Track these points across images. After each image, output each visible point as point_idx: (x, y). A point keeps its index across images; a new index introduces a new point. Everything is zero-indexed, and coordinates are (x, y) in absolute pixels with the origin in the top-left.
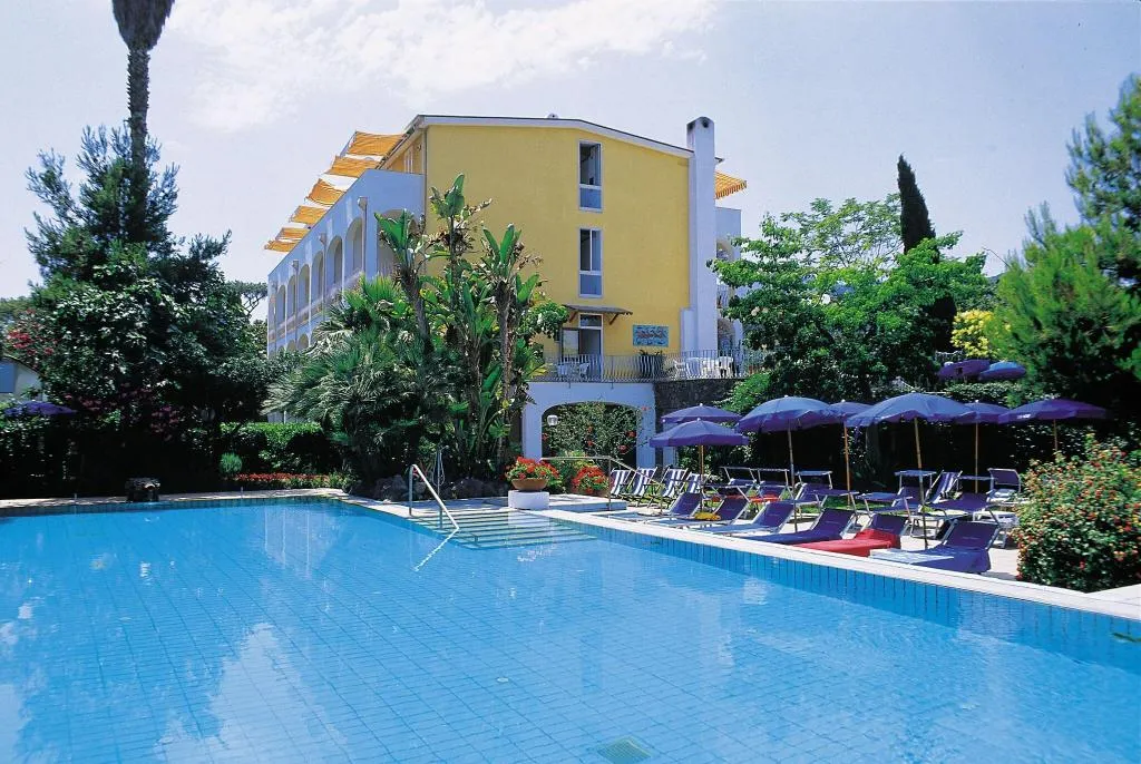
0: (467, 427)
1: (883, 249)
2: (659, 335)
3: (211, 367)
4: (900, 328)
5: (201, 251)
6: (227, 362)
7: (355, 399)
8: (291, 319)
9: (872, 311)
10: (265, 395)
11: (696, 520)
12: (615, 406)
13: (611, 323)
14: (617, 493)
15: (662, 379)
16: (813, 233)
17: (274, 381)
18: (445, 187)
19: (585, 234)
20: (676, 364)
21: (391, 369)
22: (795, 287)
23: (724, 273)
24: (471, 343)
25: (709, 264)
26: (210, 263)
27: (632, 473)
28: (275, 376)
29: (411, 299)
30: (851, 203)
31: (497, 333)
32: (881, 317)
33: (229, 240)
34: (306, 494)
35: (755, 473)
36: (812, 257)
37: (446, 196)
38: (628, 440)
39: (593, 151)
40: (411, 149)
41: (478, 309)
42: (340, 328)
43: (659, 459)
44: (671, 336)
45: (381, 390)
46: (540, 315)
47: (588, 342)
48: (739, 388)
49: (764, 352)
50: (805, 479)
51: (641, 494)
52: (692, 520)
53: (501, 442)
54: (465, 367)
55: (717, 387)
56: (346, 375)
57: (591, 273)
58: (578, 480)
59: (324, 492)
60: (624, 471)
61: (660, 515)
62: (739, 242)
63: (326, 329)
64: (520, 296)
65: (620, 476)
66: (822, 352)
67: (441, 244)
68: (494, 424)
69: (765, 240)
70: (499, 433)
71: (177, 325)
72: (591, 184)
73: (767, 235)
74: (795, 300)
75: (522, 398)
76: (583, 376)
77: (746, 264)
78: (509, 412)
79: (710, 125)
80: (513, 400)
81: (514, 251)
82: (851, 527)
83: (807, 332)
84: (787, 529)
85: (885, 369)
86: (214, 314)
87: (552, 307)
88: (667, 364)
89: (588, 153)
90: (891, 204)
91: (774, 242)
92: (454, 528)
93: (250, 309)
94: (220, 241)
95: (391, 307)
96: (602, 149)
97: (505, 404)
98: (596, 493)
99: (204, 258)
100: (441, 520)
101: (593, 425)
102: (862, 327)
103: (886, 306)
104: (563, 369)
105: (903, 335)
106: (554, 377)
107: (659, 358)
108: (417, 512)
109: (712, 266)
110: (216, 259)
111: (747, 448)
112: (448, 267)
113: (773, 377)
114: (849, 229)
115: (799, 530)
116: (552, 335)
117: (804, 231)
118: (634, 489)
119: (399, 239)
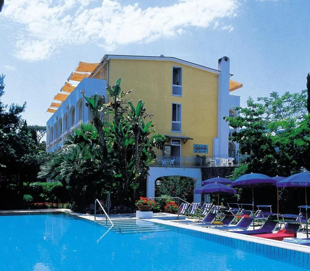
0: (121, 184)
1: (300, 114)
2: (205, 148)
3: (17, 158)
4: (304, 146)
5: (14, 110)
6: (24, 156)
7: (75, 172)
8: (56, 140)
9: (292, 139)
10: (40, 170)
11: (213, 224)
12: (184, 177)
13: (184, 143)
14: (183, 213)
15: (205, 167)
16: (270, 106)
17: (43, 164)
18: (113, 84)
19: (174, 106)
20: (211, 160)
21: (90, 159)
22: (261, 128)
23: (230, 122)
24: (124, 149)
25: (224, 118)
26: (18, 116)
27: (190, 205)
28: (43, 162)
29: (98, 131)
30: (287, 94)
31: (134, 146)
32: (295, 141)
33: (25, 106)
34: (56, 211)
35: (240, 206)
36: (269, 117)
37: (113, 87)
38: (189, 191)
39: (178, 70)
40: (103, 69)
41: (126, 135)
42: (71, 143)
43: (203, 200)
44: (209, 149)
45: (85, 168)
46: (154, 139)
47: (175, 151)
48: (236, 171)
49: (246, 155)
50: (260, 208)
51: (193, 213)
52: (211, 224)
53: (135, 191)
54: (120, 160)
55: (227, 170)
56: (71, 162)
57: (177, 122)
58: (166, 207)
59: (63, 210)
60: (187, 204)
61: (198, 222)
62: (237, 109)
63: (66, 144)
64: (144, 130)
65: (185, 206)
66: (271, 156)
67: (111, 108)
68: (132, 183)
69: (248, 108)
70: (134, 187)
71: (3, 141)
72: (178, 84)
73: (249, 106)
74: (260, 134)
75: (145, 173)
76: (172, 165)
77: (239, 118)
78: (139, 179)
79: (228, 60)
80: (140, 174)
81: (142, 111)
82: (276, 229)
83: (264, 147)
84: (250, 228)
85: (296, 163)
86: (20, 137)
87: (160, 136)
88: (207, 160)
89: (177, 72)
90: (303, 95)
91: (252, 109)
92: (112, 225)
93: (41, 137)
94: (22, 106)
95: (91, 134)
96: (182, 69)
97: (137, 175)
98: (173, 212)
99: (15, 113)
100: (107, 222)
101: (175, 185)
102: (288, 146)
103: (298, 137)
104: (164, 162)
105: (305, 149)
106: (160, 165)
107: (204, 158)
108: (98, 219)
109: (226, 119)
110: (20, 114)
111: (238, 195)
112: (114, 118)
113: (250, 166)
114: (286, 105)
115: (255, 229)
116: (160, 147)
117: (267, 105)
118: (190, 211)
119: (93, 105)
